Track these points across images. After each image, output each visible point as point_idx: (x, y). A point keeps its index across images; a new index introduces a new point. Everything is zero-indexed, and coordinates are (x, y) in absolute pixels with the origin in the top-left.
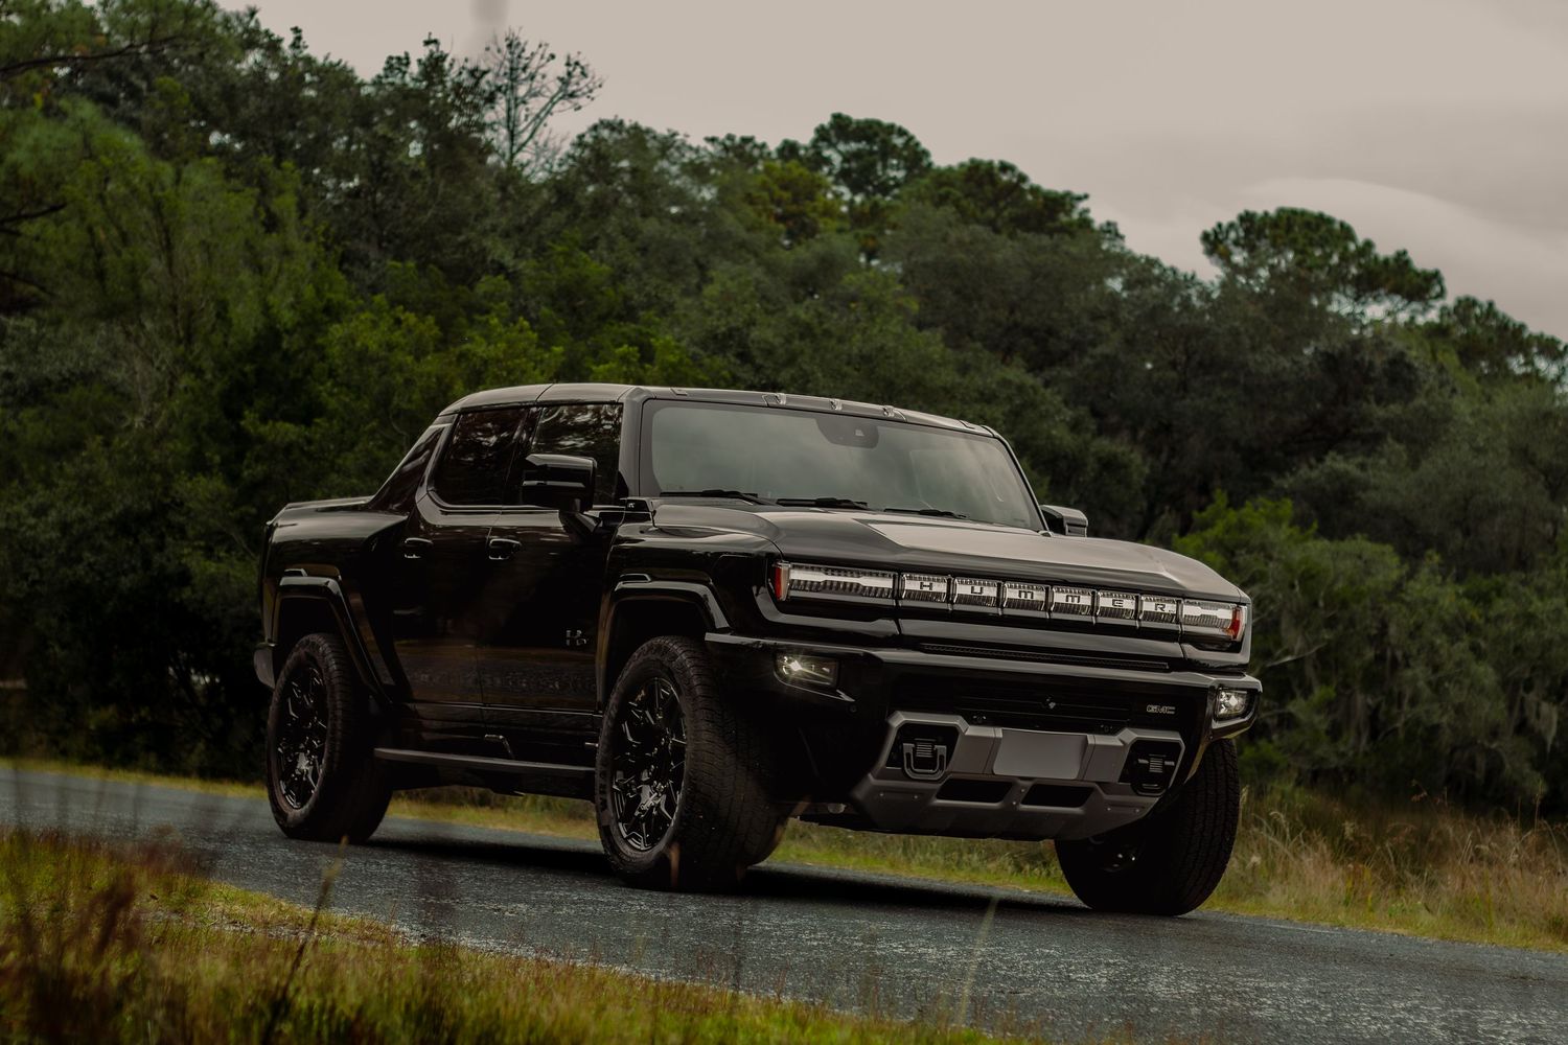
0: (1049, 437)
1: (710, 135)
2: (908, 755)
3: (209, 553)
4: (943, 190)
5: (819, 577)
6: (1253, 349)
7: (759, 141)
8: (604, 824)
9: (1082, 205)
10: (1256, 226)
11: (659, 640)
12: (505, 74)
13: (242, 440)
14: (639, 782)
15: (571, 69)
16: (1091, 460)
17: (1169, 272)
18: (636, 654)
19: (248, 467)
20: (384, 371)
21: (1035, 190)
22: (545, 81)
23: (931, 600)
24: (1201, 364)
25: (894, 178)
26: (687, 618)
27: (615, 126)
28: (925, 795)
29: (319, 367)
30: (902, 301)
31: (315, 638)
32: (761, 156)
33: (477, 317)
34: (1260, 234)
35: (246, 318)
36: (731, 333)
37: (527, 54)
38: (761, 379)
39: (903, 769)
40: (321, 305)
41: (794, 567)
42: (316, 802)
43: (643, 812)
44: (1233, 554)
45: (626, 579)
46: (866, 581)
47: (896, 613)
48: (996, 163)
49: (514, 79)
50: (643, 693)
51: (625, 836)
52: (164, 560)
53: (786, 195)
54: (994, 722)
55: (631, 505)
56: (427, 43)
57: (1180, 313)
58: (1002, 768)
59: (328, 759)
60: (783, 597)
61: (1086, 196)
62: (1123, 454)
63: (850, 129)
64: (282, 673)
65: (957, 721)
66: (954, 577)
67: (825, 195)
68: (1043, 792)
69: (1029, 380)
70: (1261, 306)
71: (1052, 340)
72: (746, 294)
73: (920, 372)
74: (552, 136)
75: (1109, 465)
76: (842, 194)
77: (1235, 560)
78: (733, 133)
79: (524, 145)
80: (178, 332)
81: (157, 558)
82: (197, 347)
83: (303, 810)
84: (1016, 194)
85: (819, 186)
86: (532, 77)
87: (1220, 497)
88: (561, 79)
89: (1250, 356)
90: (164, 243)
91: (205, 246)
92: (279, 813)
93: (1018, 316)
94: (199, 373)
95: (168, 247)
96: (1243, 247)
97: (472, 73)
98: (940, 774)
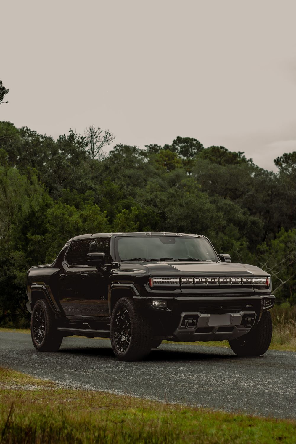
0: (238, 217)
1: (146, 145)
2: (186, 323)
3: (20, 270)
4: (206, 155)
5: (160, 280)
6: (289, 189)
7: (159, 145)
8: (113, 345)
9: (243, 155)
10: (288, 157)
11: (123, 299)
12: (90, 137)
13: (27, 241)
14: (121, 334)
15: (107, 134)
16: (249, 222)
17: (266, 172)
18: (117, 302)
19: (29, 247)
20: (62, 221)
21: (230, 153)
22: (100, 138)
23: (189, 284)
24: (275, 195)
25: (194, 152)
26: (129, 293)
27: (120, 146)
28: (192, 332)
29: (45, 220)
30: (197, 185)
31: (41, 301)
32: (160, 149)
33: (86, 202)
34: (289, 159)
35: (26, 209)
36: (151, 200)
37: (95, 131)
38: (160, 211)
39: (185, 327)
40: (44, 204)
41: (154, 278)
42: (44, 342)
43: (122, 342)
44: (287, 243)
45: (114, 283)
46: (172, 280)
47: (181, 288)
48: (219, 147)
49: (92, 138)
50: (120, 312)
51: (118, 348)
52: (10, 273)
53: (167, 159)
54: (207, 313)
55: (114, 264)
56: (70, 131)
57: (269, 182)
58: (211, 324)
59: (46, 331)
60: (152, 286)
61: (244, 152)
62: (257, 220)
63: (182, 140)
64: (33, 310)
65: (198, 314)
66: (194, 277)
67: (177, 158)
68: (221, 329)
69: (231, 203)
70: (290, 178)
71: (237, 192)
72: (157, 187)
73: (201, 206)
74: (103, 152)
75: (254, 223)
76: (181, 157)
77: (287, 245)
78: (152, 144)
79: (96, 155)
80: (9, 213)
81: (8, 272)
82: (14, 217)
83: (41, 344)
84: (225, 154)
85: (175, 156)
86: (97, 137)
87: (283, 229)
88: (104, 137)
89: (288, 192)
90: (4, 191)
91: (15, 191)
92: (35, 345)
93: (228, 186)
94: (15, 224)
95: (5, 192)
96: (285, 162)
97: (81, 138)
98: (195, 327)
